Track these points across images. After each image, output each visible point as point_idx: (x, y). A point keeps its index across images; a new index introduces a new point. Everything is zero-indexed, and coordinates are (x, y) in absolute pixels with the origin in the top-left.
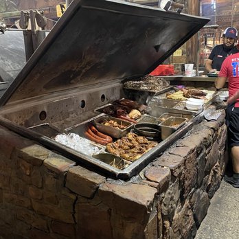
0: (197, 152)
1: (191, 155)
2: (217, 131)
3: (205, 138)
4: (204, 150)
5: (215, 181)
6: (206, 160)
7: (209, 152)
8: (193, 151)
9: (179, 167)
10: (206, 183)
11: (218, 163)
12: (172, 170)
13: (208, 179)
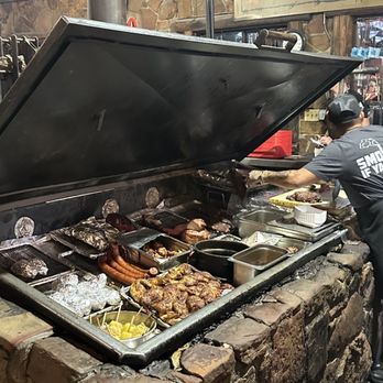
0: (306, 314)
1: (291, 320)
2: (360, 270)
3: (328, 287)
4: (326, 309)
5: (356, 370)
6: (331, 330)
7: (338, 313)
8: (295, 311)
9: (255, 345)
10: (331, 375)
11: (362, 335)
12: (236, 352)
13: (336, 367)
